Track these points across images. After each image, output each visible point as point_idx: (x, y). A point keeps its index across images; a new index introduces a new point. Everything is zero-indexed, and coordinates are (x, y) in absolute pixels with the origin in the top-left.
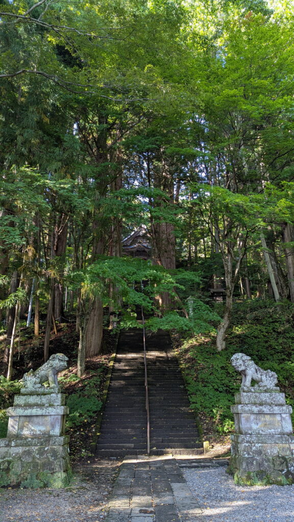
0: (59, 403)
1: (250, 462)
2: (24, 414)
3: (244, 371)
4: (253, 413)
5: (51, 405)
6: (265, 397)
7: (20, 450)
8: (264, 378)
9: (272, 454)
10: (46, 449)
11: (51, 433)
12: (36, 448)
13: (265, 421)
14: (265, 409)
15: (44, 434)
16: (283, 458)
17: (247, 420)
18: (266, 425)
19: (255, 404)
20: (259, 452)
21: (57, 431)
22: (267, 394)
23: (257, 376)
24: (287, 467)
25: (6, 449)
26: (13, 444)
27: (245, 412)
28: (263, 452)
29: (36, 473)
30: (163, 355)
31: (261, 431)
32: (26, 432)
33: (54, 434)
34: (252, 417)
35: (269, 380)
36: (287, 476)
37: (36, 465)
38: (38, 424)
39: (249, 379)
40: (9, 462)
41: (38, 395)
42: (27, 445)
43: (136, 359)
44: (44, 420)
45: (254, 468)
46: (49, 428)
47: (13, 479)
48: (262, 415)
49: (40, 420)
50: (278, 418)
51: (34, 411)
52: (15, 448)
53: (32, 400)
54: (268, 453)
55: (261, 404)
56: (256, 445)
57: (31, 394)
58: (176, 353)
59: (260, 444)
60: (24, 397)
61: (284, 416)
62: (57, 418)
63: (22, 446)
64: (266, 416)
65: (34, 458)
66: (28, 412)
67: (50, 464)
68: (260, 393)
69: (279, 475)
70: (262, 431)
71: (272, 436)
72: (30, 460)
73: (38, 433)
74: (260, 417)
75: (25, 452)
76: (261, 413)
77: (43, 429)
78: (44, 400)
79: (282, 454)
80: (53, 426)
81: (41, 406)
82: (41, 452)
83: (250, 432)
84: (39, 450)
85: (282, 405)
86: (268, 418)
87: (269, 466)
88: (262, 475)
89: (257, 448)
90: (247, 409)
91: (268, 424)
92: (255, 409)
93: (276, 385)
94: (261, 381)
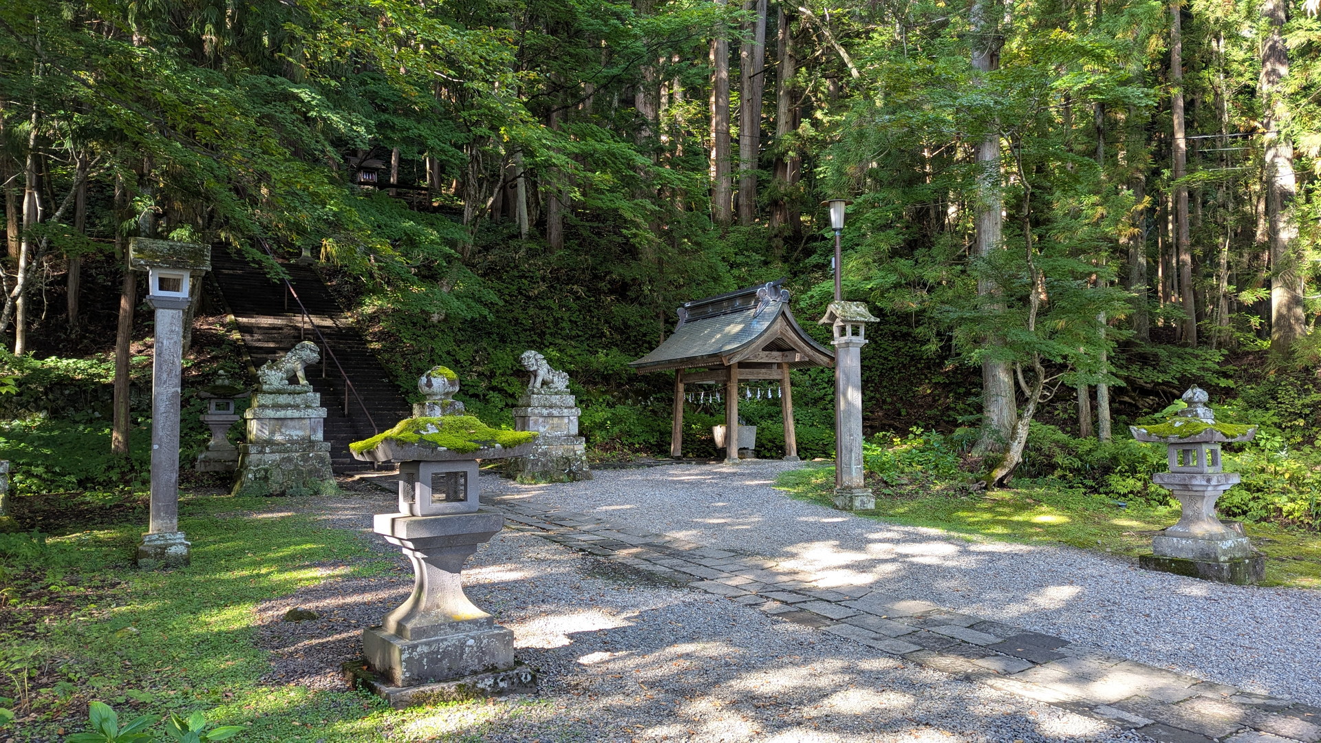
0: (319, 404)
1: (534, 464)
2: (277, 416)
3: (535, 371)
4: (542, 416)
5: (308, 407)
6: (555, 399)
7: (277, 457)
8: (556, 379)
9: (557, 455)
10: (310, 455)
11: (313, 438)
12: (298, 454)
13: (553, 424)
14: (555, 412)
15: (305, 439)
16: (567, 458)
17: (536, 422)
18: (553, 427)
19: (544, 406)
20: (545, 454)
21: (319, 436)
22: (558, 397)
23: (549, 377)
24: (570, 466)
25: (259, 456)
26: (267, 450)
27: (535, 415)
29: (301, 482)
30: (328, 322)
32: (278, 437)
33: (316, 439)
34: (541, 420)
35: (561, 381)
36: (568, 474)
37: (300, 473)
38: (294, 428)
39: (539, 380)
40: (266, 471)
41: (289, 394)
42: (286, 451)
43: (281, 329)
44: (301, 423)
45: (539, 468)
46: (308, 432)
47: (275, 487)
48: (551, 418)
49: (295, 423)
50: (566, 420)
51: (290, 413)
52: (271, 455)
53: (282, 399)
55: (551, 407)
56: (543, 447)
57: (279, 392)
58: (351, 320)
59: (546, 447)
60: (272, 396)
61: (572, 418)
62: (319, 422)
63: (280, 452)
64: (554, 419)
65: (296, 465)
66: (281, 414)
67: (318, 471)
68: (551, 395)
69: (561, 474)
70: (549, 433)
71: (559, 438)
72: (292, 468)
73: (295, 438)
74: (549, 420)
75: (284, 458)
76: (551, 416)
77: (301, 433)
78: (298, 400)
79: (566, 455)
80: (314, 430)
81: (297, 407)
82: (305, 459)
84: (302, 456)
85: (572, 408)
86: (556, 420)
87: (552, 466)
88: (545, 475)
90: (536, 411)
92: (545, 412)
93: (567, 387)
94: (552, 382)
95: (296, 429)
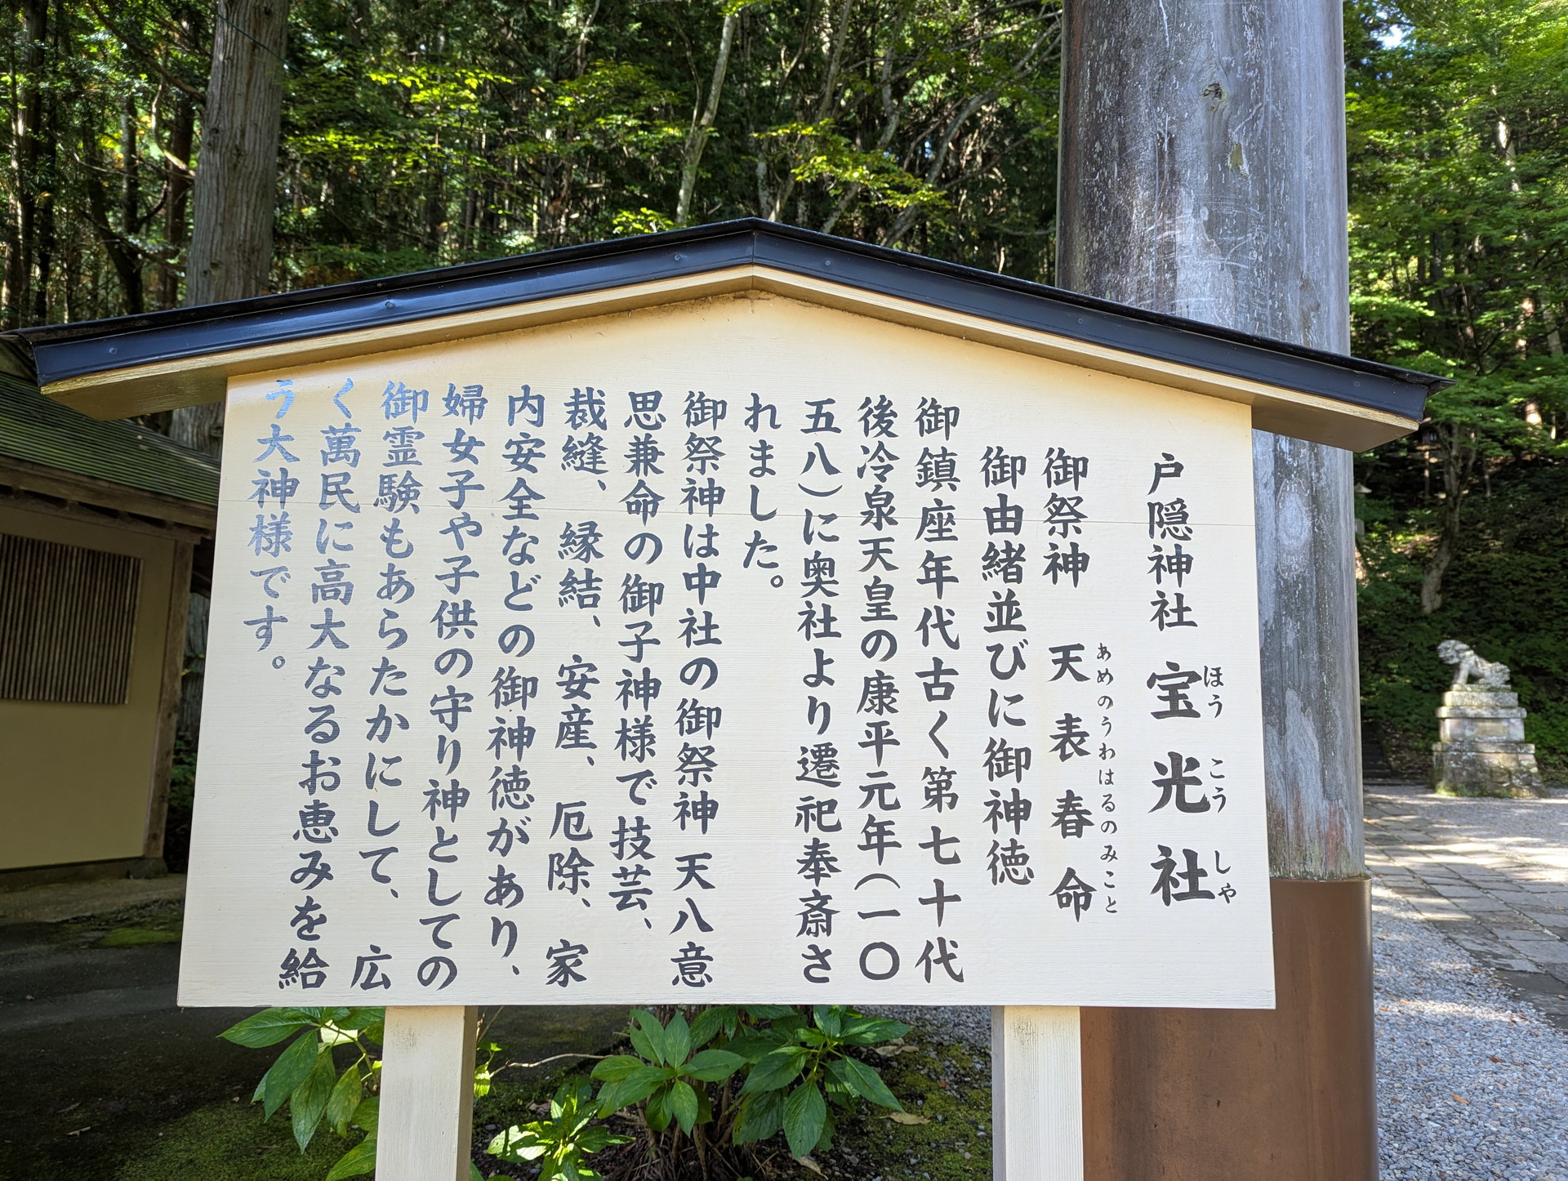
3: (1458, 663)
4: (1467, 717)
6: (1487, 697)
8: (1488, 672)
14: (1486, 713)
16: (1506, 769)
17: (1459, 725)
19: (1470, 706)
20: (1472, 762)
23: (1478, 671)
24: (1511, 779)
28: (1478, 762)
34: (1466, 722)
35: (1495, 676)
36: (1509, 788)
39: (1464, 674)
45: (1463, 779)
50: (1504, 723)
54: (1485, 764)
55: (1480, 707)
61: (1513, 721)
69: (1497, 787)
76: (1479, 718)
79: (1504, 765)
85: (1511, 708)
86: (1488, 724)
87: (1484, 777)
88: (1473, 787)
89: (1469, 757)
90: (1458, 712)
91: (1489, 731)
92: (1470, 713)
94: (1483, 677)
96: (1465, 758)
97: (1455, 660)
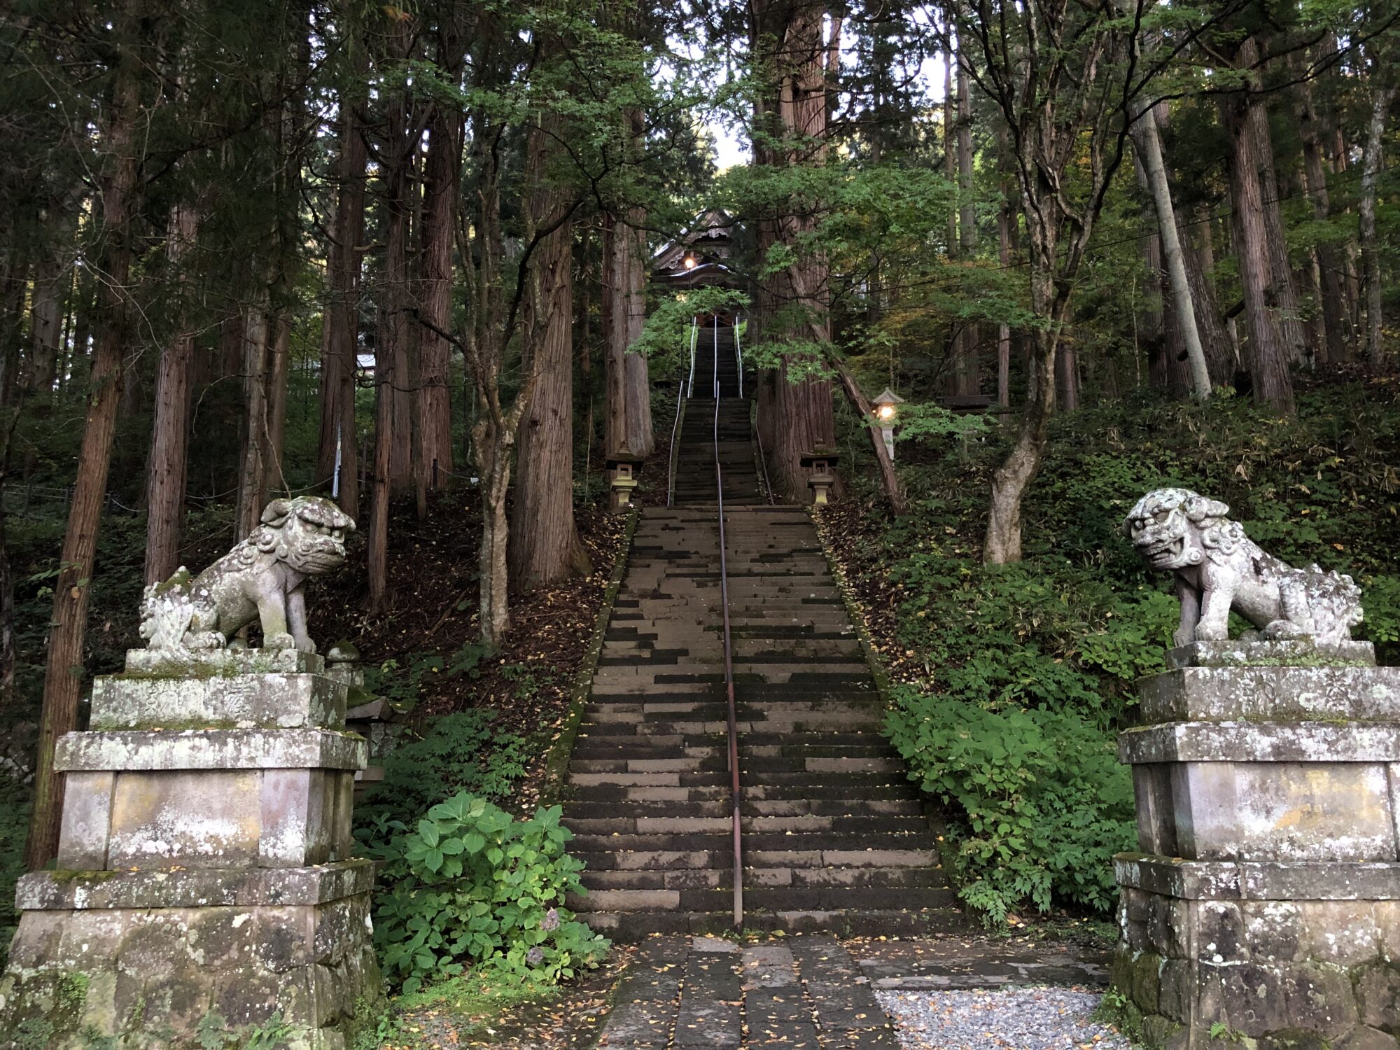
0: (303, 716)
1: (1236, 989)
2: (137, 763)
3: (1195, 569)
4: (1247, 761)
5: (264, 726)
6: (1305, 687)
7: (116, 926)
8: (1297, 597)
9: (1349, 951)
10: (238, 922)
11: (266, 849)
12: (195, 916)
13: (1309, 798)
14: (1313, 744)
15: (234, 853)
17: (1225, 796)
18: (1310, 814)
19: (1255, 720)
20: (1284, 944)
21: (293, 841)
22: (1317, 675)
26: (80, 897)
27: (1211, 755)
28: (1304, 944)
31: (1285, 847)
33: (280, 853)
34: (1243, 779)
35: (1321, 608)
39: (1218, 605)
44: (230, 790)
46: (253, 828)
48: (1294, 772)
49: (212, 789)
50: (1374, 783)
52: (89, 918)
53: (177, 699)
54: (1329, 948)
55: (1287, 721)
56: (1270, 909)
57: (173, 673)
59: (1287, 906)
62: (293, 785)
63: (125, 906)
64: (1312, 774)
65: (181, 962)
66: (153, 754)
67: (257, 989)
70: (1292, 842)
71: (1346, 866)
72: (164, 973)
73: (206, 847)
74: (1284, 778)
75: (138, 933)
77: (226, 830)
78: (233, 700)
80: (273, 823)
81: (224, 729)
82: (215, 937)
83: (1232, 849)
84: (207, 926)
86: (1320, 782)
89: (1271, 923)
91: (1325, 813)
92: (1262, 744)
93: (1359, 632)
94: (1282, 609)
95: (210, 813)
96: (1256, 925)
97: (1189, 554)
